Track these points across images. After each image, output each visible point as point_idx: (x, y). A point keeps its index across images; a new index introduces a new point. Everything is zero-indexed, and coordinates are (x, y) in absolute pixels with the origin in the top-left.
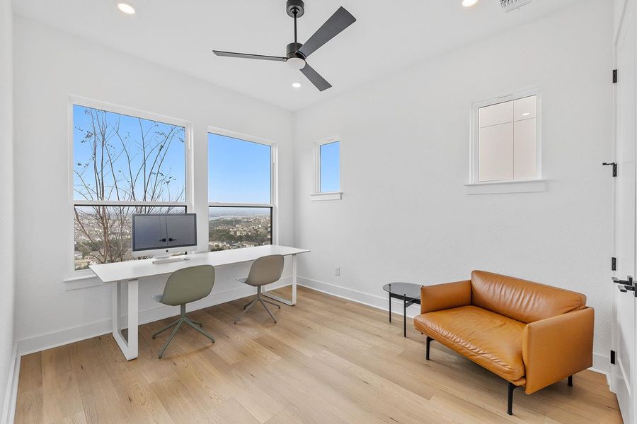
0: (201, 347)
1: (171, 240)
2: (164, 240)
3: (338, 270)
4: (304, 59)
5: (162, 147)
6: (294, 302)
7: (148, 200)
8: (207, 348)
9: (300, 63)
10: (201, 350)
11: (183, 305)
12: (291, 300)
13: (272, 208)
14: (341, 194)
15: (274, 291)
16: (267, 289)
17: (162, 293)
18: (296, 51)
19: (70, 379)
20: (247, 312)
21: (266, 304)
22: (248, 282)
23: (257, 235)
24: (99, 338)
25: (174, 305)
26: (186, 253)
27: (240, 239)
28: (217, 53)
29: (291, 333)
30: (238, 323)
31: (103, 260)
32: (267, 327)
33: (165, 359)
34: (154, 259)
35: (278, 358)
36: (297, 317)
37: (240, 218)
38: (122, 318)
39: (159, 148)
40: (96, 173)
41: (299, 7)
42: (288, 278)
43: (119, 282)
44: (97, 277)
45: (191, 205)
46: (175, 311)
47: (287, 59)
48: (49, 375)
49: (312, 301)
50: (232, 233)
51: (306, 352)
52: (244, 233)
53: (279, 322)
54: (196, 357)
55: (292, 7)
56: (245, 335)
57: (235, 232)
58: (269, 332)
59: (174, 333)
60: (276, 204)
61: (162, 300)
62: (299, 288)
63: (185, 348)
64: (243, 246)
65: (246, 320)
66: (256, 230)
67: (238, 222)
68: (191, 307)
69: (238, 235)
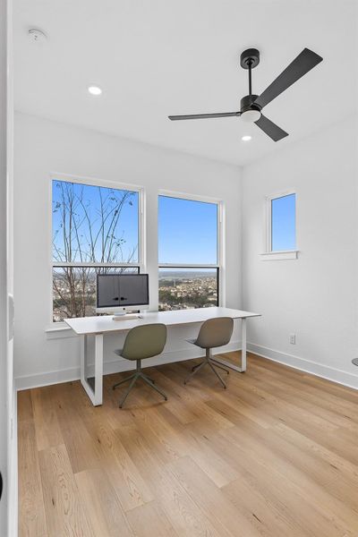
0: (155, 402)
1: (122, 299)
2: (117, 299)
3: (294, 338)
4: (259, 111)
5: (117, 212)
6: (244, 368)
7: (105, 261)
8: (160, 404)
9: (255, 115)
10: (155, 406)
11: (139, 361)
12: (240, 366)
13: (218, 268)
14: (297, 252)
15: (221, 356)
16: (215, 352)
17: (122, 347)
18: (251, 103)
19: (53, 416)
20: (196, 374)
21: (214, 367)
22: (197, 343)
23: (197, 297)
24: (71, 383)
25: (132, 359)
26: (139, 312)
27: (181, 300)
28: (172, 118)
29: (243, 400)
30: (188, 383)
31: (70, 315)
32: (218, 391)
33: (125, 409)
34: (113, 316)
35: (231, 425)
36: (247, 384)
37: (180, 279)
38: (89, 366)
39: (114, 212)
40: (65, 239)
41: (254, 57)
42: (238, 342)
43: (86, 335)
44: (71, 329)
45: (143, 265)
46: (132, 366)
47: (241, 113)
48: (37, 409)
49: (263, 369)
50: (173, 294)
51: (262, 423)
52: (184, 295)
53: (229, 387)
54: (151, 411)
55: (246, 59)
56: (195, 396)
57: (176, 293)
58: (218, 396)
59: (131, 386)
60: (223, 265)
61: (122, 354)
62: (248, 354)
63: (141, 402)
64: (184, 308)
65: (195, 382)
66: (196, 292)
67: (179, 283)
68: (146, 363)
69: (179, 296)
